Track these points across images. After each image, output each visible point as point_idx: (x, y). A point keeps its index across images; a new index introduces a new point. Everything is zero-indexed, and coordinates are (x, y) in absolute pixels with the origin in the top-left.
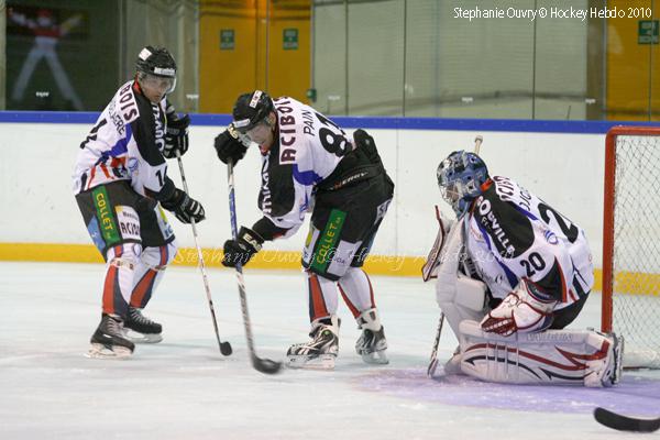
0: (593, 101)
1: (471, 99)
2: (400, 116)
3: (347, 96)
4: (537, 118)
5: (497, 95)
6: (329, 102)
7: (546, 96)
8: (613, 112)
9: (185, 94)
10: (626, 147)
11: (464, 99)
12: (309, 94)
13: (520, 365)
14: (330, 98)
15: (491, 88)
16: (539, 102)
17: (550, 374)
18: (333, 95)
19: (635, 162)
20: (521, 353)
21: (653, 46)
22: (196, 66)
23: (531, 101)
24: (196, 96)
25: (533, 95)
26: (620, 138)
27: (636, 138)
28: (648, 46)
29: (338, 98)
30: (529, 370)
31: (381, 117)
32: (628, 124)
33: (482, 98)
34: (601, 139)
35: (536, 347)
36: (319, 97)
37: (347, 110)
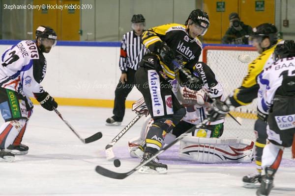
2: (117, 41)
3: (95, 33)
6: (88, 35)
8: (206, 40)
9: (27, 32)
10: (211, 55)
12: (79, 32)
13: (215, 154)
14: (88, 34)
17: (226, 158)
18: (89, 32)
19: (215, 61)
20: (216, 149)
21: (223, 13)
22: (32, 20)
24: (32, 33)
26: (208, 51)
27: (215, 51)
28: (220, 13)
29: (91, 34)
30: (219, 156)
31: (110, 42)
32: (212, 45)
35: (222, 146)
36: (83, 34)
37: (95, 39)
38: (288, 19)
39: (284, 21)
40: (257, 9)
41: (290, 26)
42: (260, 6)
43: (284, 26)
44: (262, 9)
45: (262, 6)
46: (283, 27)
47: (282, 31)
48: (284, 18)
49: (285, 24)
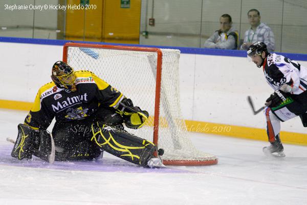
0: (59, 31)
1: (6, 28)
4: (34, 38)
5: (18, 27)
7: (39, 28)
8: (68, 37)
10: (72, 51)
11: (3, 28)
15: (15, 24)
16: (36, 31)
23: (32, 31)
25: (33, 28)
26: (69, 48)
33: (11, 28)
34: (61, 48)
38: (154, 18)
39: (150, 19)
40: (122, 6)
41: (156, 25)
42: (125, 3)
43: (150, 24)
44: (128, 6)
45: (128, 3)
46: (148, 26)
47: (148, 30)
48: (149, 17)
49: (151, 23)
